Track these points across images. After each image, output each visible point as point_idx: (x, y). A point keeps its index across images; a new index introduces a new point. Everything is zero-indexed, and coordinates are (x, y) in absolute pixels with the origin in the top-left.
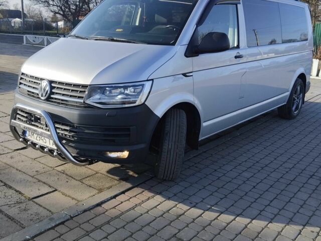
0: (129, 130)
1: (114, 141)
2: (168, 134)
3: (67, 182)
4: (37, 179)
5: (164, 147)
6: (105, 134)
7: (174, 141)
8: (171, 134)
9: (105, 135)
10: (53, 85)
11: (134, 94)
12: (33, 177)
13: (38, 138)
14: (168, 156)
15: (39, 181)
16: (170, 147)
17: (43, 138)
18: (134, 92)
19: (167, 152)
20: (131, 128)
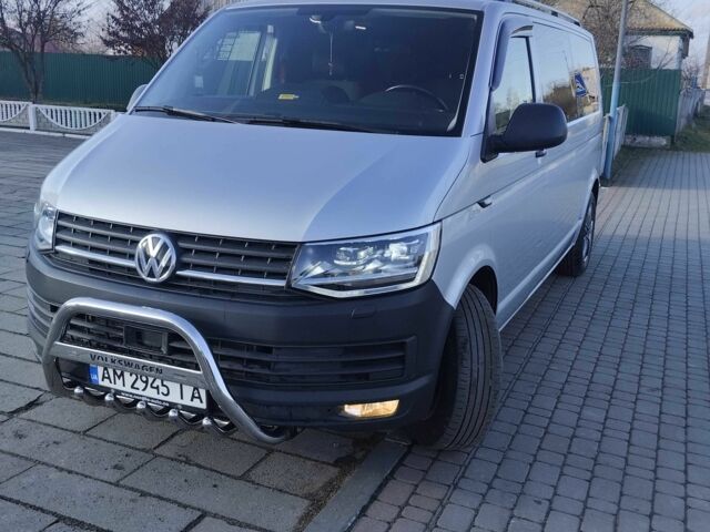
0: (402, 346)
1: (366, 376)
2: (468, 346)
3: (215, 486)
4: (132, 489)
5: (461, 376)
6: (343, 362)
7: (481, 360)
8: (474, 343)
9: (345, 364)
10: (182, 244)
11: (407, 258)
12: (117, 485)
13: (140, 384)
14: (472, 397)
15: (144, 494)
16: (475, 375)
17: (158, 382)
18: (408, 253)
19: (468, 388)
20: (407, 340)
